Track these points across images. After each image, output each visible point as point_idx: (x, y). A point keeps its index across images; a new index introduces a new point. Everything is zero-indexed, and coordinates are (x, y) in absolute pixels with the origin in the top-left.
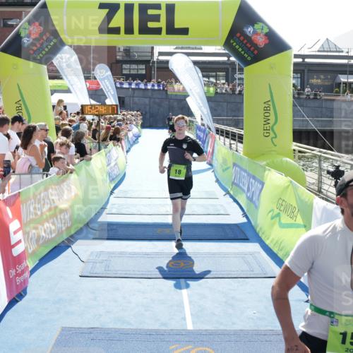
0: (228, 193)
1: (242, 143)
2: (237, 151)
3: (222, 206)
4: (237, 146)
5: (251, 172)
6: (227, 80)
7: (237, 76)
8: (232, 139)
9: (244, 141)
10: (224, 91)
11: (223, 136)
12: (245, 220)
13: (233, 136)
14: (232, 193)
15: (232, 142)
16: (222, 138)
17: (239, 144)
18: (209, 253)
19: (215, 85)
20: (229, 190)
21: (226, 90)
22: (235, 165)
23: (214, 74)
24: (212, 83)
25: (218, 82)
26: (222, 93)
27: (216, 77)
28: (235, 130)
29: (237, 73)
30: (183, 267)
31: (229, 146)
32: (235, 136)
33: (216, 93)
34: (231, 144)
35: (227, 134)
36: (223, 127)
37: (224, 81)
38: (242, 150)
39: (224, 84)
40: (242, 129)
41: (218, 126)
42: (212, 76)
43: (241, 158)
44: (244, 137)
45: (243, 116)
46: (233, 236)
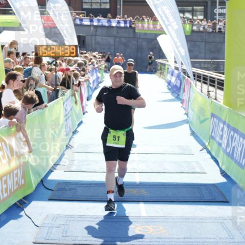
0: (205, 148)
1: (222, 89)
2: (216, 99)
3: (197, 162)
4: (216, 93)
5: (232, 125)
6: (206, 17)
7: (218, 11)
8: (211, 85)
9: (224, 88)
10: (201, 29)
11: (200, 81)
12: (224, 180)
13: (212, 82)
14: (209, 148)
15: (211, 88)
16: (199, 84)
17: (219, 91)
18: (182, 217)
19: (192, 21)
20: (207, 144)
21: (204, 28)
22: (213, 115)
23: (190, 8)
24: (188, 19)
25: (195, 18)
26: (200, 32)
27: (193, 12)
28: (214, 75)
29: (218, 7)
30: (153, 232)
31: (207, 94)
32: (214, 82)
33: (193, 31)
34: (209, 91)
35: (204, 79)
36: (200, 71)
37: (201, 17)
38: (222, 98)
39: (201, 20)
40: (223, 74)
41: (195, 70)
42: (188, 11)
43: (221, 108)
44: (225, 83)
45: (224, 59)
46: (210, 198)
